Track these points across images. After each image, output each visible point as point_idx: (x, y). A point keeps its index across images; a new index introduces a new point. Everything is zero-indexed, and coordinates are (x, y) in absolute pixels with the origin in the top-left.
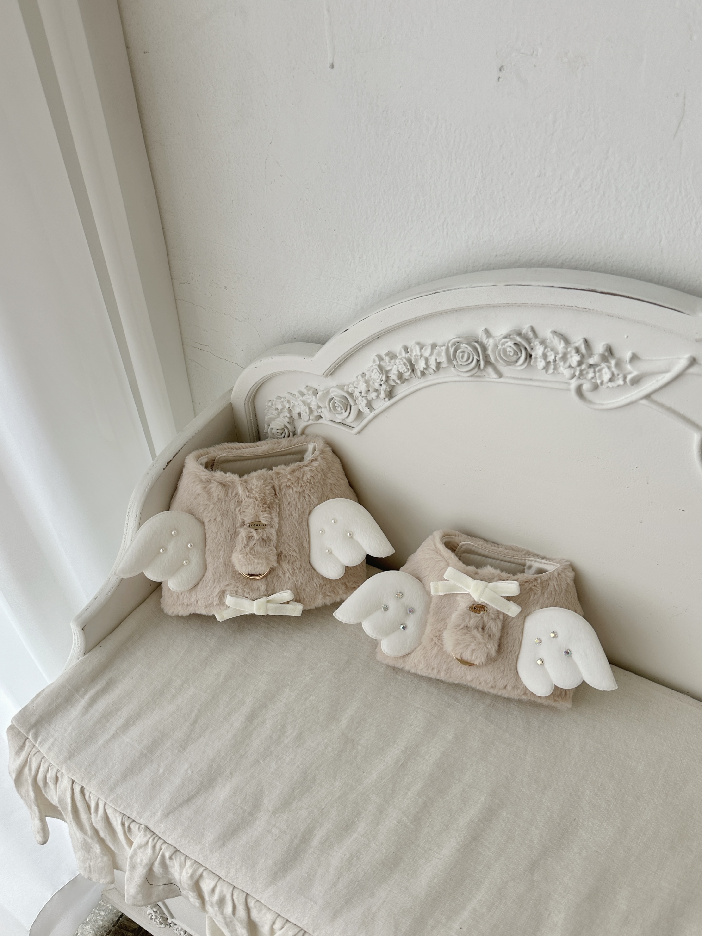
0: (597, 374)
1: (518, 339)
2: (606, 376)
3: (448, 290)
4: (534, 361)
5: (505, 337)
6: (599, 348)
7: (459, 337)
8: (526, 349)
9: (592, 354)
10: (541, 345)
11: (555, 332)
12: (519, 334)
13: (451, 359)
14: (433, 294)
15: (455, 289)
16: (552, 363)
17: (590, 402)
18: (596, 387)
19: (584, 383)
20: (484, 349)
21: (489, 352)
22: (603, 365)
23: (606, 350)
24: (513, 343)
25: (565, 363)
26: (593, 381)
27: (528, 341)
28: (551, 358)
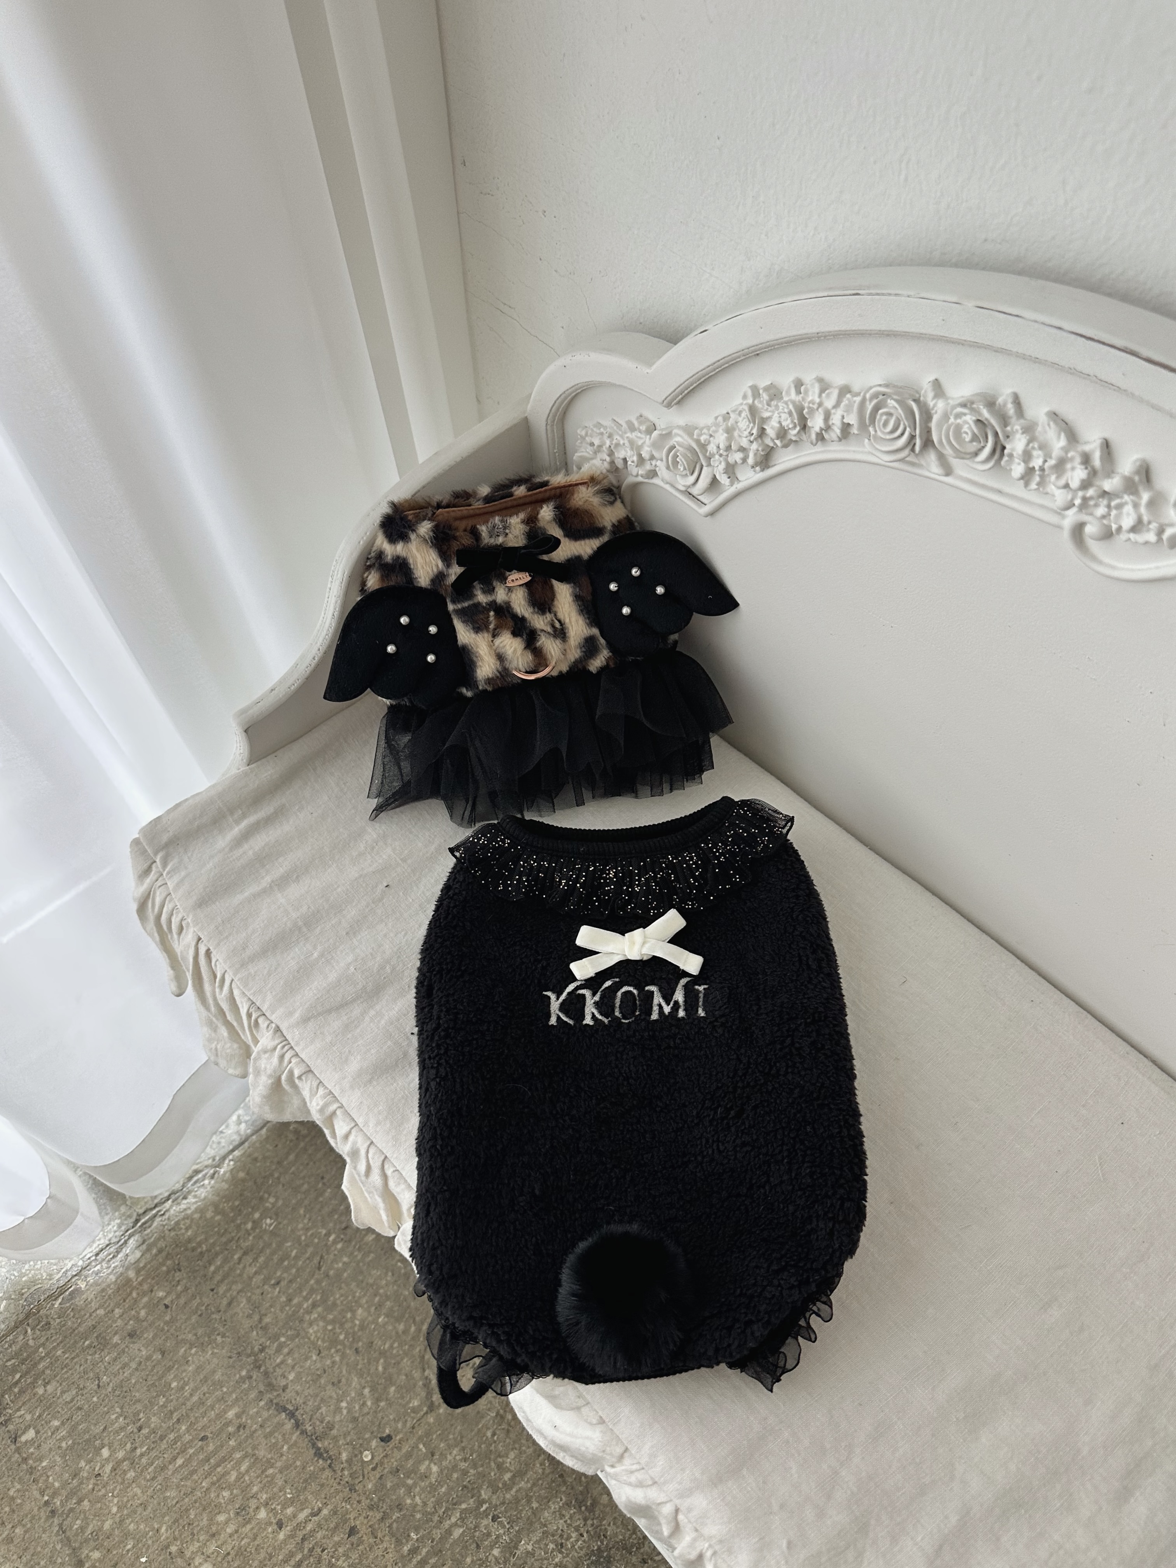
0: (1114, 513)
1: (986, 414)
2: (1128, 522)
3: (878, 294)
4: (1007, 461)
5: (964, 405)
6: (1126, 465)
7: (887, 386)
8: (996, 434)
9: (1113, 472)
10: (1023, 433)
11: (1054, 416)
12: (991, 404)
13: (867, 420)
14: (850, 295)
15: (890, 294)
16: (1037, 473)
17: (1094, 558)
18: (1108, 535)
19: (1090, 523)
20: (927, 416)
21: (933, 425)
22: (1126, 498)
23: (1137, 472)
24: (974, 418)
25: (1058, 478)
26: (1105, 522)
27: (1004, 420)
28: (1037, 463)
